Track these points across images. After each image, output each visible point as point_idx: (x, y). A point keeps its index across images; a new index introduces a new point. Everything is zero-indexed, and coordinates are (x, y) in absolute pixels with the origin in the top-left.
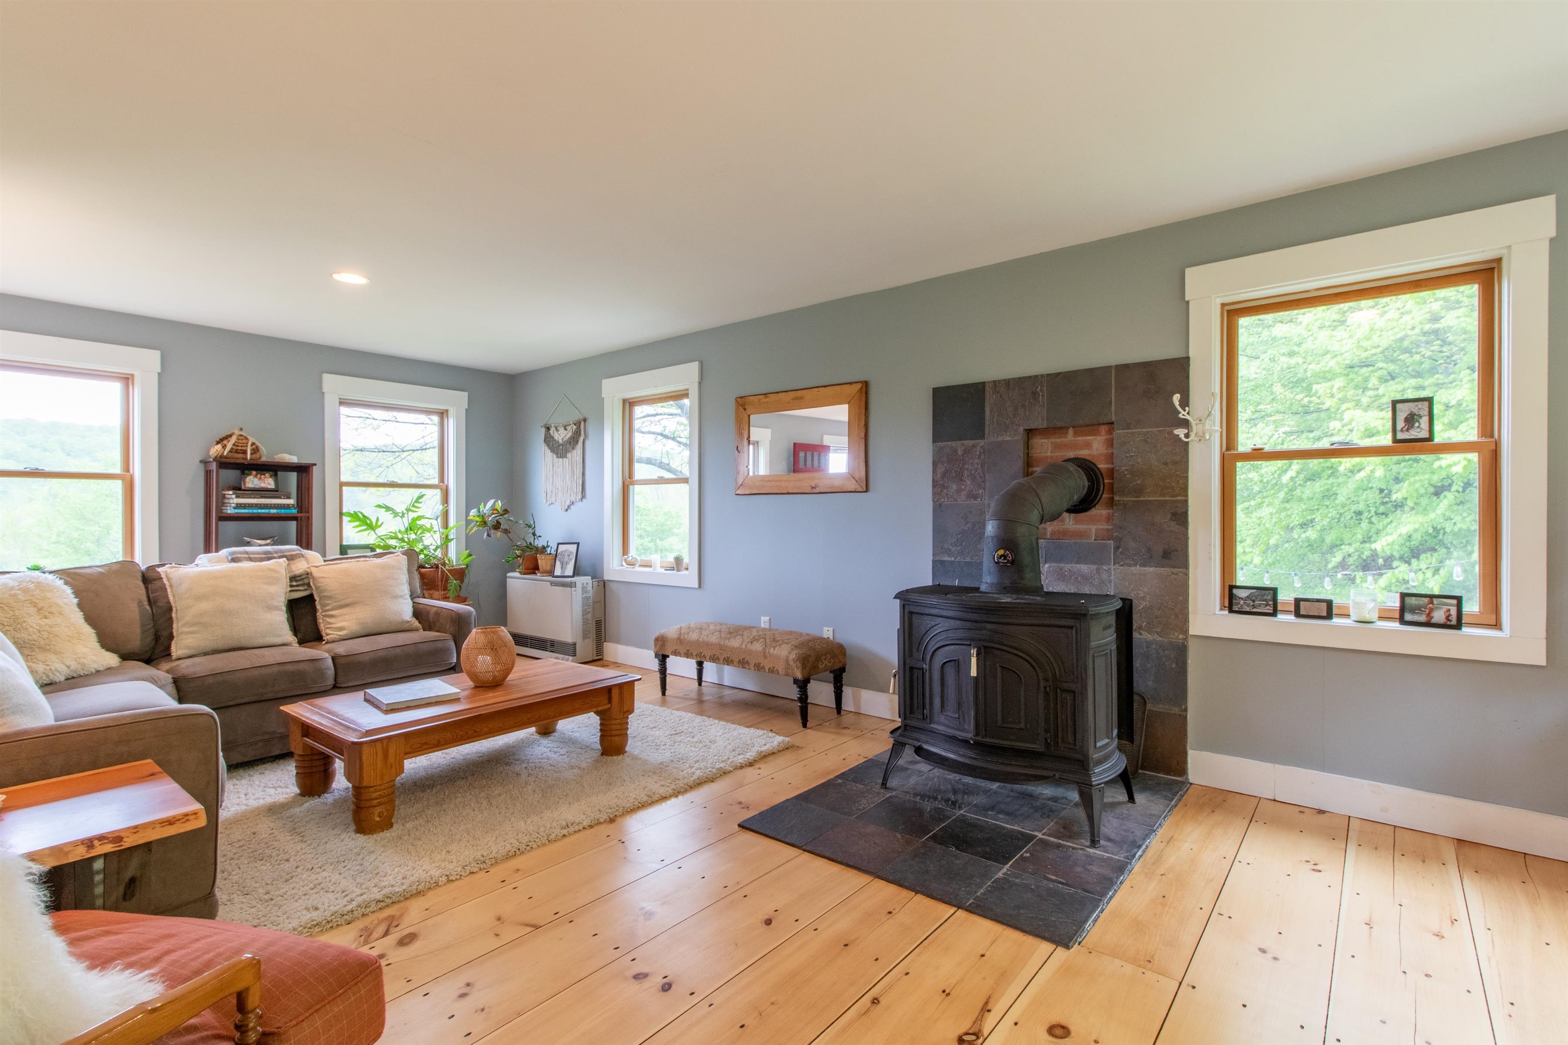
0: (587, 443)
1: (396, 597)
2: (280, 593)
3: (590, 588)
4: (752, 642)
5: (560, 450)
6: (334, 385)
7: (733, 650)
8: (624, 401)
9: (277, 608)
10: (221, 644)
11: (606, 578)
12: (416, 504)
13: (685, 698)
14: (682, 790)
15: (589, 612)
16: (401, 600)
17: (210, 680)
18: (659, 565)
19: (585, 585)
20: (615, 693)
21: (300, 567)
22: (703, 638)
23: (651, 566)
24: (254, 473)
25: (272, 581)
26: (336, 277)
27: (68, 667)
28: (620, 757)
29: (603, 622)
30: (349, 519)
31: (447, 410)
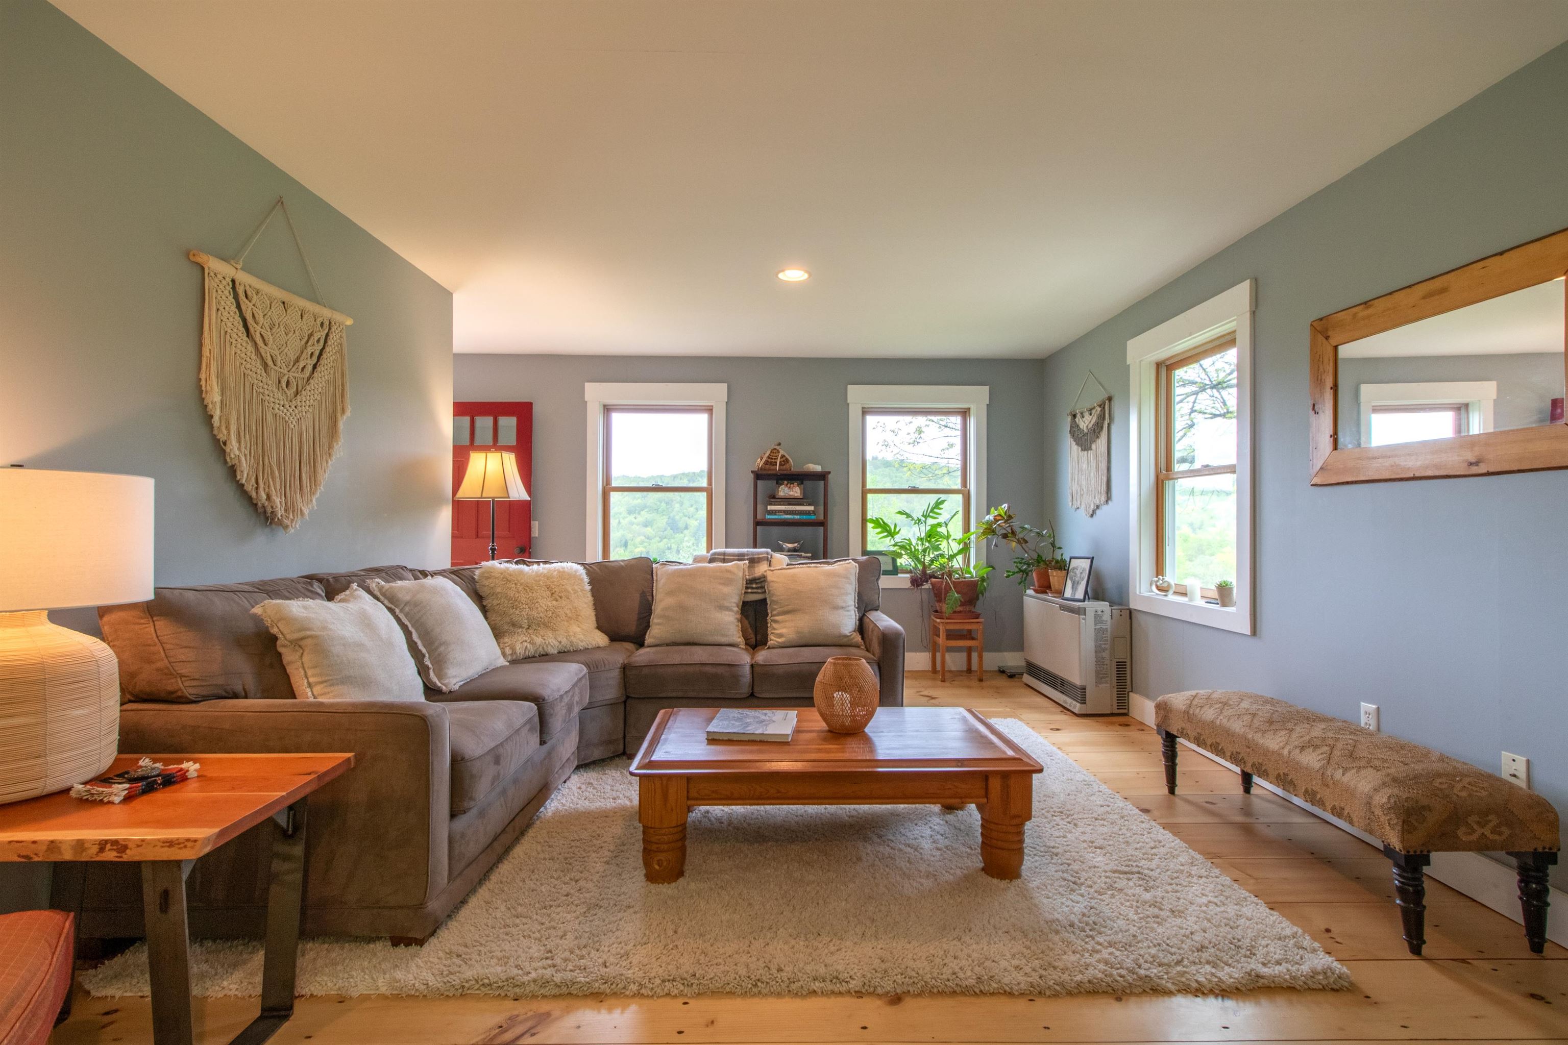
0: (1114, 428)
1: (836, 608)
2: (733, 595)
3: (1107, 617)
4: (1302, 748)
5: (1085, 441)
6: (857, 395)
7: (1266, 752)
8: (1158, 365)
9: (728, 609)
10: (678, 638)
11: (1132, 606)
12: (935, 510)
13: (1207, 808)
14: (1048, 993)
15: (1106, 649)
16: (841, 612)
17: (645, 671)
18: (1198, 594)
19: (1100, 613)
20: (995, 785)
21: (761, 569)
22: (1222, 720)
23: (1184, 594)
24: (786, 482)
25: (728, 582)
26: (781, 276)
27: (560, 642)
28: (1003, 884)
29: (1128, 664)
30: (872, 525)
31: (969, 409)
